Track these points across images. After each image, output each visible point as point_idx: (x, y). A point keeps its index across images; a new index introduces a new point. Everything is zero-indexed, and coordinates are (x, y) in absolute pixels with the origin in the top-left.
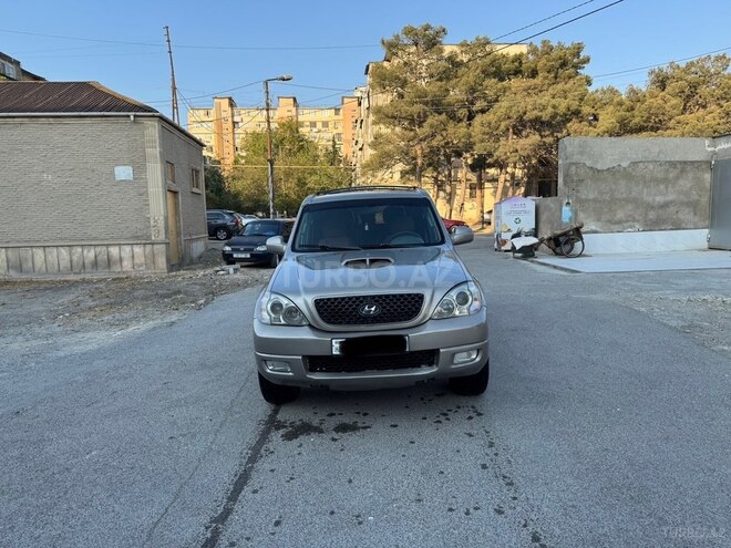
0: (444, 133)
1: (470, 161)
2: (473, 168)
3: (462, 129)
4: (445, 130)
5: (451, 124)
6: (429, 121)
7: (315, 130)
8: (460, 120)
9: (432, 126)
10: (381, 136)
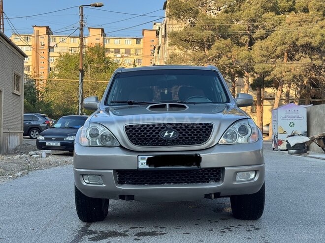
0: (229, 55)
1: (251, 80)
2: (254, 86)
3: (244, 52)
4: (230, 51)
5: (235, 47)
6: (216, 44)
7: (118, 55)
8: (243, 45)
9: (218, 48)
10: (175, 55)
